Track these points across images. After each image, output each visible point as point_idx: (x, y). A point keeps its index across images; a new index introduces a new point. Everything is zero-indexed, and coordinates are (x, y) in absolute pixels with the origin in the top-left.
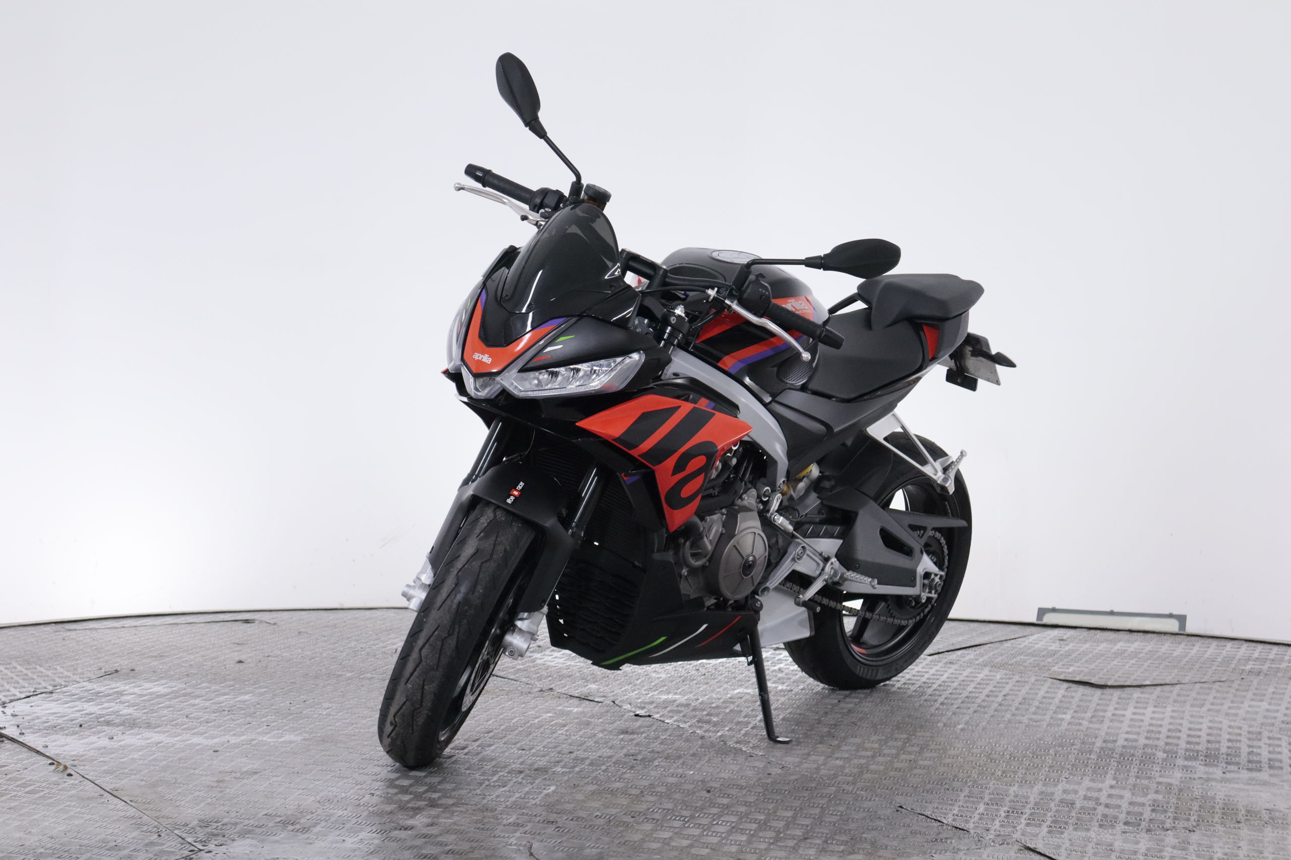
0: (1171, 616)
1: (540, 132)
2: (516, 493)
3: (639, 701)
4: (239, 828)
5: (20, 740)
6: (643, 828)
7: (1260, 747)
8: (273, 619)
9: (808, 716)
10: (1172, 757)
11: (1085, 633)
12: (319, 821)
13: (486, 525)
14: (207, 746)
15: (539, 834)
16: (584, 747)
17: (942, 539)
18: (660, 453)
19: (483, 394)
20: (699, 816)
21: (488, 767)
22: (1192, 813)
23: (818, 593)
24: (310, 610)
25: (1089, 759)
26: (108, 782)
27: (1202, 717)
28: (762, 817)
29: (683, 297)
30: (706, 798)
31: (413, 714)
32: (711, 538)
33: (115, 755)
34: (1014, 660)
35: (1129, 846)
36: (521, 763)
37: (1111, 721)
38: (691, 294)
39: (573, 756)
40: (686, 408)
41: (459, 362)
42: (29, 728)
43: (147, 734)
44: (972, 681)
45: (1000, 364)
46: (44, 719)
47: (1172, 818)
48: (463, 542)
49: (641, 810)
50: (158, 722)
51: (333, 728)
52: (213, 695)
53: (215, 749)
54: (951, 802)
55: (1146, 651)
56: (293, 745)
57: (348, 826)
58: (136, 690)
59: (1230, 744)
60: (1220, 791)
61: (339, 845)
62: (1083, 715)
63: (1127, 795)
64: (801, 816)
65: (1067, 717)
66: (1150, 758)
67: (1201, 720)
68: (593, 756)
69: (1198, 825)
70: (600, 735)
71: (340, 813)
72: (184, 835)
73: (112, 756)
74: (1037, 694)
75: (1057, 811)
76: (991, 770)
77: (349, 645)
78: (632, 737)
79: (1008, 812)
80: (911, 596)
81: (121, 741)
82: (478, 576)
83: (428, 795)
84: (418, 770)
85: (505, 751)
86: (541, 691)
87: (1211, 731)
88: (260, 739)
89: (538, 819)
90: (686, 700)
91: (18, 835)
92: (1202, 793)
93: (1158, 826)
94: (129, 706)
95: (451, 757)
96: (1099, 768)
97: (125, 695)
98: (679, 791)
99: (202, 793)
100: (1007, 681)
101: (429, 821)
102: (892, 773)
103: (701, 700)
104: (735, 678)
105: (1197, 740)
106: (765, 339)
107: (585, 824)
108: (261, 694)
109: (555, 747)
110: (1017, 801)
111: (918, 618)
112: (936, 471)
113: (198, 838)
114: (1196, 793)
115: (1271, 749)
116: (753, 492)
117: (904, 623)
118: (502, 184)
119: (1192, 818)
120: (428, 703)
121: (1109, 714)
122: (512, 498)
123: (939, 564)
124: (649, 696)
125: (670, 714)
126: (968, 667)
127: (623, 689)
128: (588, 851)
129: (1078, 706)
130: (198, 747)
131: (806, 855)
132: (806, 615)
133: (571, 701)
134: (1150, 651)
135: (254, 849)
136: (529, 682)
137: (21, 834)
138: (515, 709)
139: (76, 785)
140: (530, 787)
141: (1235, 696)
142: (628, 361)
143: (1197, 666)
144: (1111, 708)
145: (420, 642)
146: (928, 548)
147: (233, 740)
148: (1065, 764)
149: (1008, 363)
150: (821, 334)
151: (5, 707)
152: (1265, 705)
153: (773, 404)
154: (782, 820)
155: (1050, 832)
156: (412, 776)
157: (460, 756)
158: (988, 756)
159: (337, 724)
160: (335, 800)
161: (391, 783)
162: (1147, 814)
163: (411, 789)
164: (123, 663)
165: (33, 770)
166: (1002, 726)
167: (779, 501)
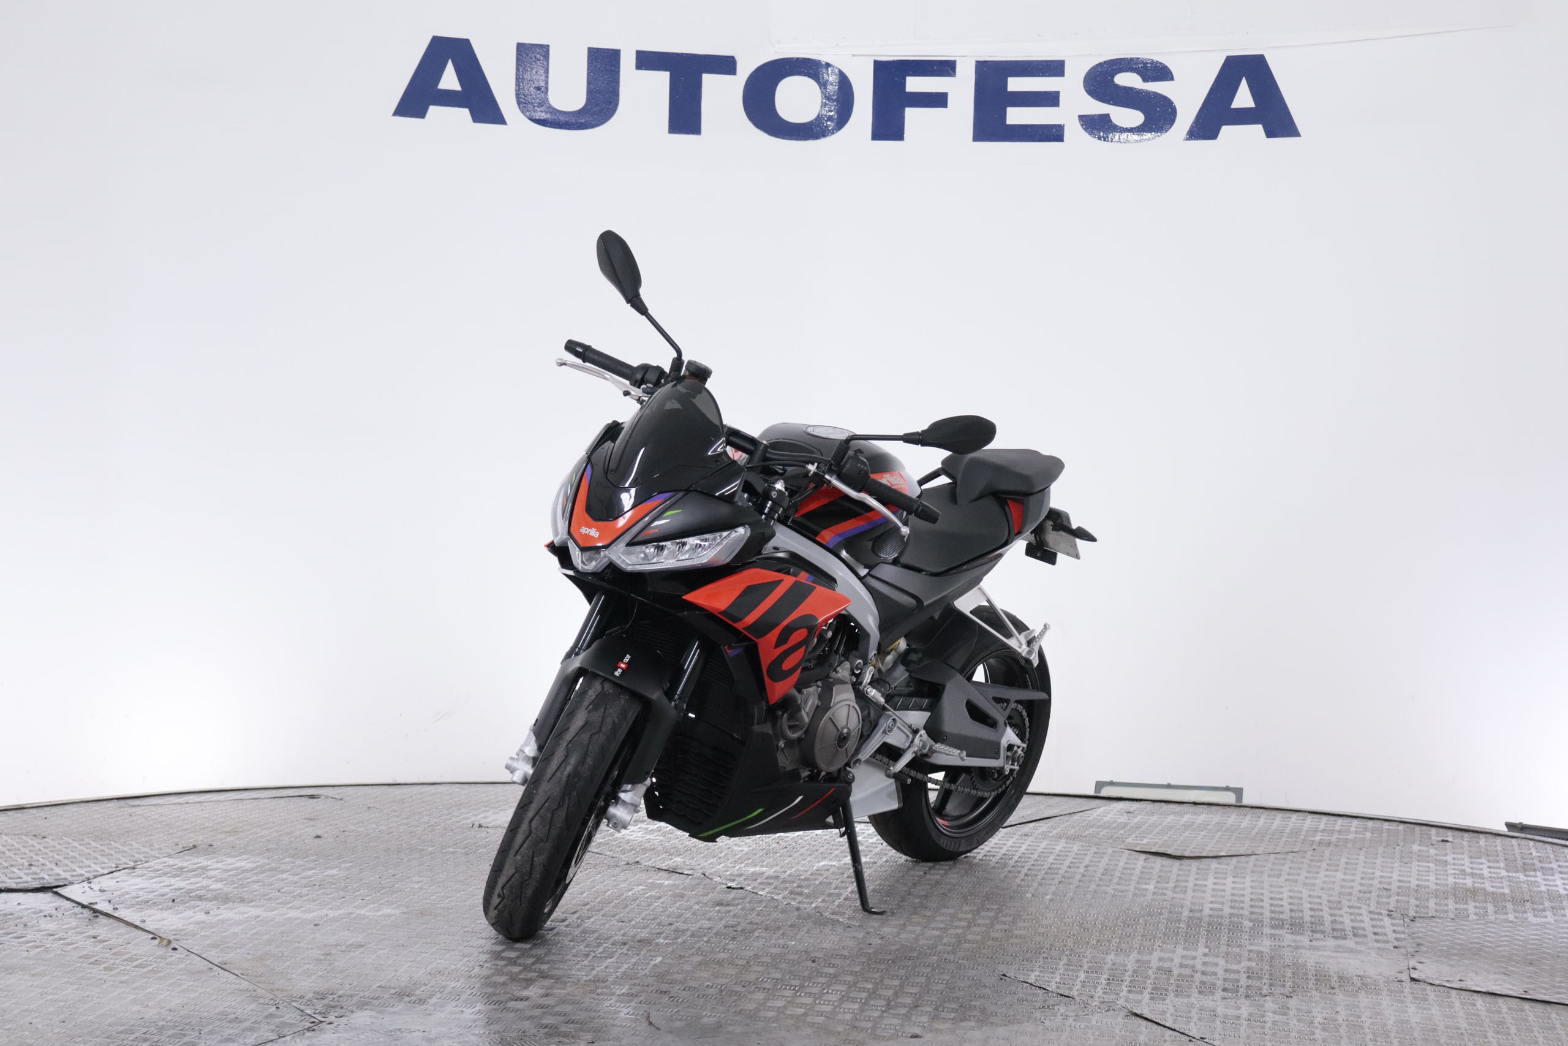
0: (1227, 789)
1: (641, 309)
2: (623, 666)
3: (728, 873)
4: (355, 999)
5: (116, 915)
6: (755, 997)
7: (1342, 916)
8: (338, 794)
9: (897, 887)
10: (1258, 925)
11: (1150, 806)
12: (433, 993)
13: (594, 697)
14: (306, 919)
15: (654, 1003)
16: (682, 919)
17: (1024, 711)
18: (762, 627)
19: (591, 566)
20: (808, 985)
21: (591, 939)
22: (1286, 979)
23: (907, 766)
24: (372, 785)
25: (1178, 928)
26: (214, 955)
27: (1282, 887)
28: (870, 986)
29: (781, 471)
30: (812, 967)
31: (522, 885)
32: (807, 710)
33: (216, 929)
34: (1087, 832)
35: (1231, 1012)
36: (623, 935)
37: (1194, 891)
38: (789, 469)
39: (673, 927)
40: (788, 581)
41: (565, 536)
42: (121, 904)
43: (243, 908)
44: (1052, 853)
45: (1081, 538)
46: (134, 894)
47: (1267, 985)
48: (571, 714)
49: (750, 980)
50: (251, 897)
51: (429, 901)
52: (299, 870)
53: (316, 922)
54: (1051, 970)
55: (1213, 823)
56: (392, 919)
57: (464, 997)
58: (219, 865)
59: (1312, 913)
60: (1310, 959)
61: (458, 1016)
62: (1166, 885)
63: (1221, 962)
64: (908, 985)
65: (1151, 887)
66: (1238, 927)
67: (1280, 890)
68: (694, 927)
69: (1294, 991)
70: (697, 907)
71: (453, 984)
72: (302, 1007)
73: (213, 930)
74: (1117, 865)
75: (1156, 978)
76: (1085, 938)
77: (423, 820)
78: (728, 908)
79: (1109, 979)
80: (994, 768)
81: (218, 915)
82: (588, 748)
83: (537, 966)
84: (522, 942)
85: (605, 924)
86: (628, 864)
87: (1292, 901)
88: (358, 912)
89: (651, 989)
90: (774, 872)
91: (135, 1008)
92: (1293, 960)
93: (1256, 993)
94: (217, 881)
95: (552, 929)
96: (1190, 937)
97: (210, 870)
98: (784, 962)
99: (311, 966)
100: (1085, 852)
101: (543, 991)
102: (990, 943)
103: (788, 872)
104: (817, 850)
105: (1280, 909)
106: (861, 514)
107: (697, 994)
108: (348, 869)
109: (655, 919)
110: (1116, 969)
111: (1000, 790)
112: (1021, 644)
113: (316, 1010)
114: (1288, 960)
115: (1353, 917)
116: (847, 665)
117: (986, 795)
118: (602, 360)
119: (1288, 984)
120: (537, 875)
121: (1190, 885)
122: (620, 670)
123: (1021, 736)
124: (736, 868)
125: (761, 886)
126: (1044, 839)
127: (709, 862)
128: (705, 1020)
129: (1159, 877)
130: (298, 921)
131: (919, 1022)
132: (894, 787)
133: (660, 874)
134: (1218, 823)
135: (374, 1021)
136: (614, 856)
137: (138, 1008)
138: (606, 882)
139: (183, 958)
140: (637, 958)
141: (1310, 866)
142: (734, 535)
143: (1268, 837)
144: (1191, 879)
145: (530, 814)
146: (1010, 721)
147: (332, 914)
148: (1156, 933)
149: (1089, 538)
150: (918, 509)
151: (90, 883)
152: (1340, 875)
153: (868, 577)
154: (890, 989)
155: (1152, 999)
156: (518, 948)
157: (561, 928)
158: (1081, 925)
159: (432, 898)
160: (446, 973)
161: (497, 956)
162: (1244, 982)
163: (519, 961)
164: (198, 838)
165: (136, 944)
166: (1089, 896)
167: (872, 673)
